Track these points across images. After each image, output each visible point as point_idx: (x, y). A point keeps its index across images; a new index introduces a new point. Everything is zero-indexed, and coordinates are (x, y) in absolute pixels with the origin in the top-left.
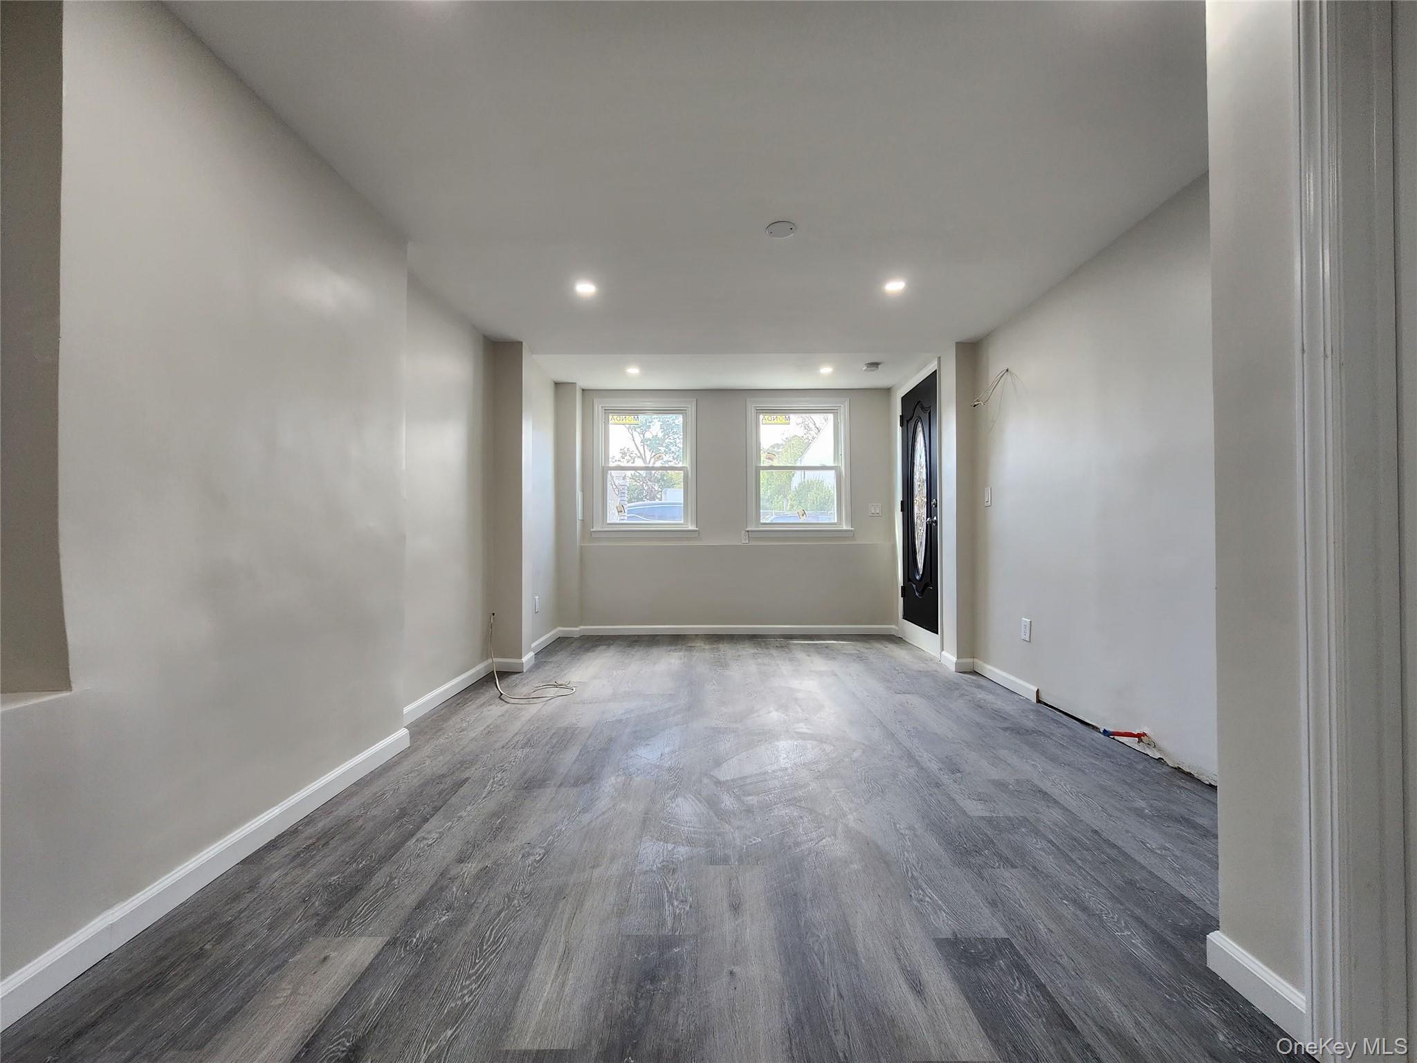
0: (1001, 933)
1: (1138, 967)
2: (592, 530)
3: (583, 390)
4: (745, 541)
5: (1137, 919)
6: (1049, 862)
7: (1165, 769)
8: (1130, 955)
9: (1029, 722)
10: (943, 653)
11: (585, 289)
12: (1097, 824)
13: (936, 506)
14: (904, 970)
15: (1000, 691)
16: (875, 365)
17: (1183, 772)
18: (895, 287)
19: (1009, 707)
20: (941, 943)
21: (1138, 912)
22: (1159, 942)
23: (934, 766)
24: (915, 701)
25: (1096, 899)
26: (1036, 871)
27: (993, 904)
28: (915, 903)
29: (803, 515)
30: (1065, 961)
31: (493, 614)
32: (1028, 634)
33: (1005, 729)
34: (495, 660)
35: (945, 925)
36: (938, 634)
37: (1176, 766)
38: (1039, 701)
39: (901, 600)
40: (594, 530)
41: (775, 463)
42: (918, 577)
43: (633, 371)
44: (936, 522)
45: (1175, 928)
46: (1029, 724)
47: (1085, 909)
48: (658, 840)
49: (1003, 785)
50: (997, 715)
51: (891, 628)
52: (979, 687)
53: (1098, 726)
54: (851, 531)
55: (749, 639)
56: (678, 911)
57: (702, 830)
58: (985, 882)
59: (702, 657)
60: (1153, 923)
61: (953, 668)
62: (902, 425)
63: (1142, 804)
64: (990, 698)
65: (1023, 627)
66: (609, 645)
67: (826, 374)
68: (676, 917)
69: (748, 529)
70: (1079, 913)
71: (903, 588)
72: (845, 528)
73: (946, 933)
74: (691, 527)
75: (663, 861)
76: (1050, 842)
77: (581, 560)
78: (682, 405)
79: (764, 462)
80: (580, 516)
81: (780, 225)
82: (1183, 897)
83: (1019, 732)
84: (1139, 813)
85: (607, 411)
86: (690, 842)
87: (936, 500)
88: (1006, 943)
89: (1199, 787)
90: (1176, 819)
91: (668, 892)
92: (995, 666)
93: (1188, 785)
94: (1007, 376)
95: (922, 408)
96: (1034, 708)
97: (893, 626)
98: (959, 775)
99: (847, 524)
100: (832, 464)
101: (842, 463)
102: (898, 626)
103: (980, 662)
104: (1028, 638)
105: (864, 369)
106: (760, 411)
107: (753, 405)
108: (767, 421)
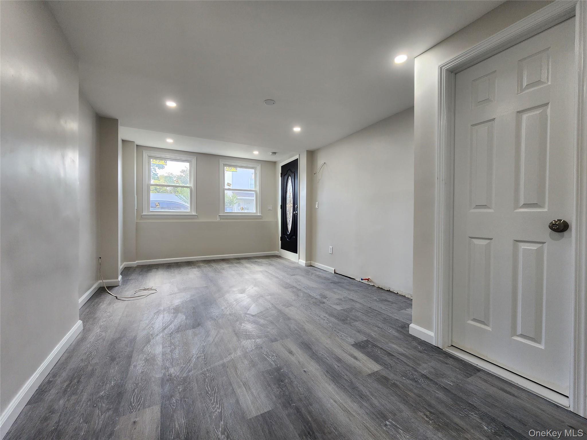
0: (365, 339)
1: (397, 337)
2: (142, 214)
3: (137, 145)
4: (218, 219)
5: (390, 327)
6: (365, 318)
7: (375, 288)
8: (394, 335)
9: (336, 279)
10: (299, 260)
11: (171, 104)
12: (369, 306)
13: (297, 208)
14: (349, 355)
15: (322, 271)
16: (275, 153)
17: (380, 288)
18: (297, 129)
19: (329, 276)
20: (353, 345)
21: (390, 325)
22: (398, 331)
23: (318, 297)
24: (299, 277)
25: (380, 325)
26: (363, 321)
27: (359, 332)
28: (340, 337)
29: (242, 209)
30: (382, 341)
31: (100, 258)
32: (331, 251)
33: (331, 283)
34: (104, 281)
35: (352, 341)
36: (297, 253)
37: (378, 287)
38: (335, 273)
39: (280, 242)
40: (143, 214)
41: (231, 188)
42: (288, 233)
43: (170, 141)
44: (297, 213)
45: (399, 327)
46: (337, 280)
47: (379, 327)
48: (247, 339)
49: (341, 299)
50: (326, 279)
51: (276, 253)
52: (315, 270)
53: (355, 278)
54: (261, 216)
55: (222, 261)
56: (273, 359)
57: (260, 332)
58: (353, 327)
59: (207, 270)
60: (394, 326)
61: (304, 265)
62: (281, 177)
63: (375, 298)
64: (320, 273)
65: (330, 249)
66: (157, 269)
67: (256, 154)
68: (274, 361)
69: (220, 215)
70: (378, 329)
71: (281, 237)
72: (259, 215)
73: (353, 343)
74: (194, 213)
75: (255, 346)
76: (362, 312)
77: (137, 229)
78: (189, 159)
79: (226, 187)
80: (136, 208)
81: (270, 101)
82: (397, 319)
83: (335, 283)
84: (376, 300)
85: (150, 157)
86: (259, 337)
87: (297, 206)
88: (367, 341)
89: (385, 291)
90: (385, 301)
91: (265, 355)
92: (318, 263)
93: (382, 291)
94: (325, 165)
95: (291, 171)
96: (334, 275)
97: (276, 252)
98: (327, 299)
99: (259, 213)
100: (254, 189)
101: (258, 189)
102: (279, 252)
103: (313, 262)
104: (331, 253)
105: (271, 154)
106: (225, 165)
107: (222, 162)
108: (228, 170)
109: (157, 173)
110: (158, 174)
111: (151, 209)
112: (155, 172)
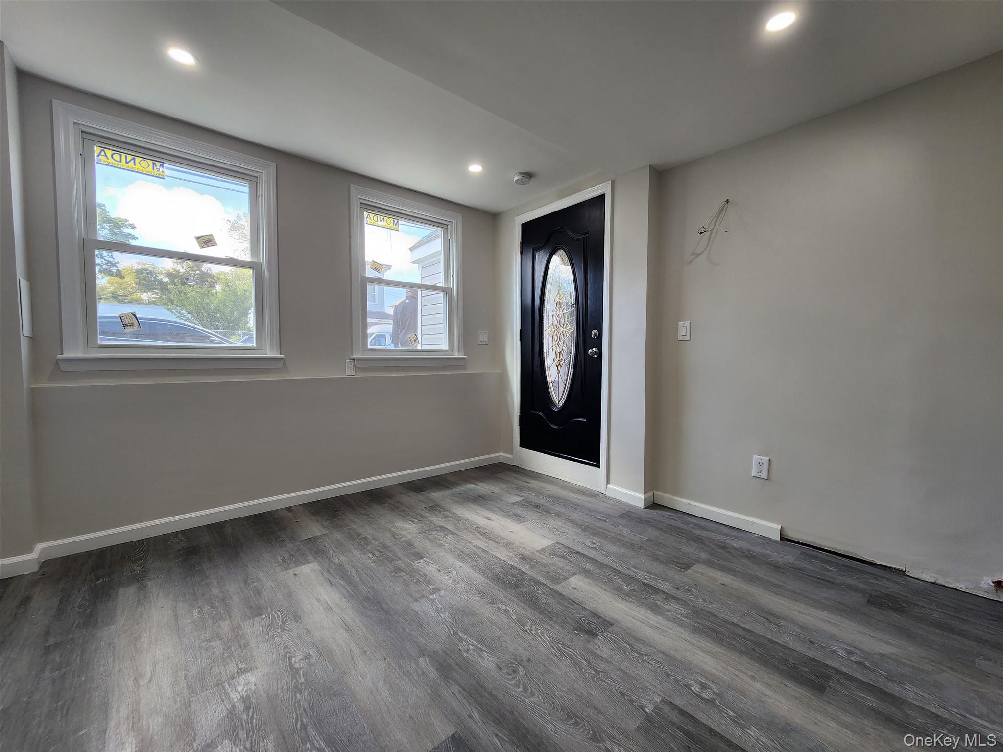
4: (350, 372)
10: (613, 488)
13: (599, 337)
16: (529, 176)
32: (765, 473)
36: (598, 466)
38: (782, 538)
39: (517, 428)
40: (64, 356)
42: (553, 409)
44: (599, 353)
51: (502, 456)
54: (464, 359)
61: (640, 505)
62: (522, 252)
65: (756, 464)
67: (475, 173)
69: (355, 357)
71: (521, 417)
72: (457, 356)
74: (271, 353)
79: (370, 273)
85: (89, 135)
87: (600, 331)
92: (693, 500)
94: (728, 207)
96: (783, 548)
97: (501, 454)
99: (459, 351)
100: (442, 285)
101: (454, 285)
102: (512, 454)
103: (666, 495)
104: (764, 475)
105: (516, 178)
106: (368, 207)
107: (358, 194)
108: (373, 221)
109: (116, 261)
110: (118, 263)
111: (102, 339)
112: (111, 259)
